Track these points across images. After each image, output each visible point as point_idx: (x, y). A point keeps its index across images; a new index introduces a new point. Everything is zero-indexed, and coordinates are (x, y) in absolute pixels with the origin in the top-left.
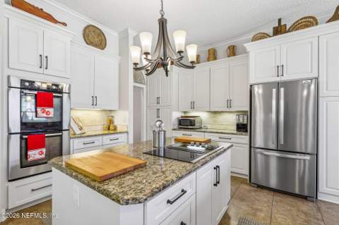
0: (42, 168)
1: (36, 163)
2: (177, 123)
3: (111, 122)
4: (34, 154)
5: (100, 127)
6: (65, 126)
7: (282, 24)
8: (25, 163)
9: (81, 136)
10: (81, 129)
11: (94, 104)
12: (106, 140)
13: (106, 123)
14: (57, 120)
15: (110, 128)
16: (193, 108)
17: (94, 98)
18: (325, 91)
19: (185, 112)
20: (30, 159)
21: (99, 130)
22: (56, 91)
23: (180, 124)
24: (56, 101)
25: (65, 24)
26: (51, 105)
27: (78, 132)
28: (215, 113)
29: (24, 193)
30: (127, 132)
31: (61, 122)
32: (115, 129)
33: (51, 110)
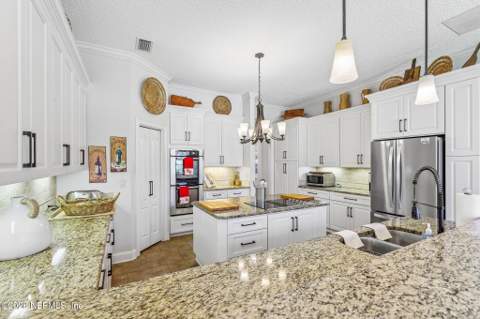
0: (185, 210)
1: (184, 207)
2: (305, 179)
3: (237, 177)
4: (184, 200)
5: (227, 183)
6: (201, 182)
7: (417, 65)
8: (179, 206)
9: (212, 189)
10: (212, 183)
11: (222, 162)
12: (231, 193)
13: (233, 179)
14: (195, 176)
15: (236, 183)
16: (321, 163)
17: (222, 157)
18: (452, 150)
19: (317, 168)
20: (181, 203)
21: (227, 184)
22: (195, 156)
23: (308, 181)
24: (195, 163)
25: (200, 103)
26: (191, 167)
27: (210, 186)
28: (350, 169)
29: (178, 226)
30: (249, 188)
31: (197, 179)
32: (240, 184)
33: (192, 170)
